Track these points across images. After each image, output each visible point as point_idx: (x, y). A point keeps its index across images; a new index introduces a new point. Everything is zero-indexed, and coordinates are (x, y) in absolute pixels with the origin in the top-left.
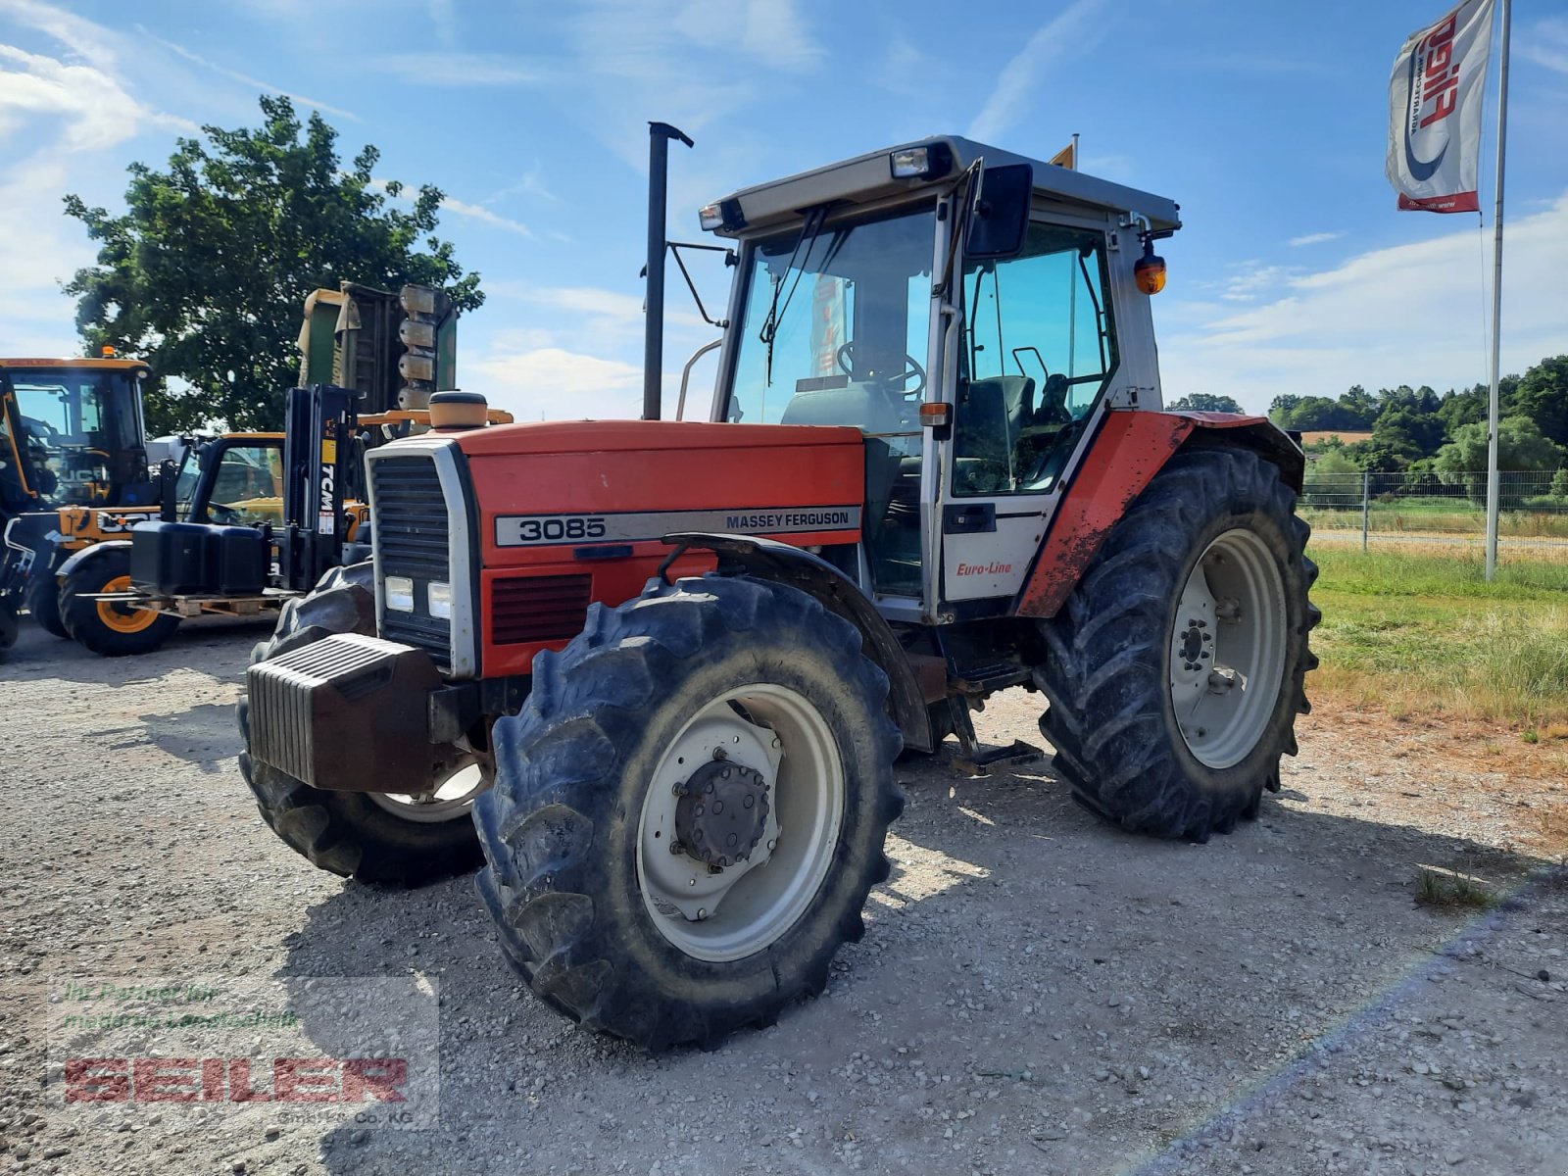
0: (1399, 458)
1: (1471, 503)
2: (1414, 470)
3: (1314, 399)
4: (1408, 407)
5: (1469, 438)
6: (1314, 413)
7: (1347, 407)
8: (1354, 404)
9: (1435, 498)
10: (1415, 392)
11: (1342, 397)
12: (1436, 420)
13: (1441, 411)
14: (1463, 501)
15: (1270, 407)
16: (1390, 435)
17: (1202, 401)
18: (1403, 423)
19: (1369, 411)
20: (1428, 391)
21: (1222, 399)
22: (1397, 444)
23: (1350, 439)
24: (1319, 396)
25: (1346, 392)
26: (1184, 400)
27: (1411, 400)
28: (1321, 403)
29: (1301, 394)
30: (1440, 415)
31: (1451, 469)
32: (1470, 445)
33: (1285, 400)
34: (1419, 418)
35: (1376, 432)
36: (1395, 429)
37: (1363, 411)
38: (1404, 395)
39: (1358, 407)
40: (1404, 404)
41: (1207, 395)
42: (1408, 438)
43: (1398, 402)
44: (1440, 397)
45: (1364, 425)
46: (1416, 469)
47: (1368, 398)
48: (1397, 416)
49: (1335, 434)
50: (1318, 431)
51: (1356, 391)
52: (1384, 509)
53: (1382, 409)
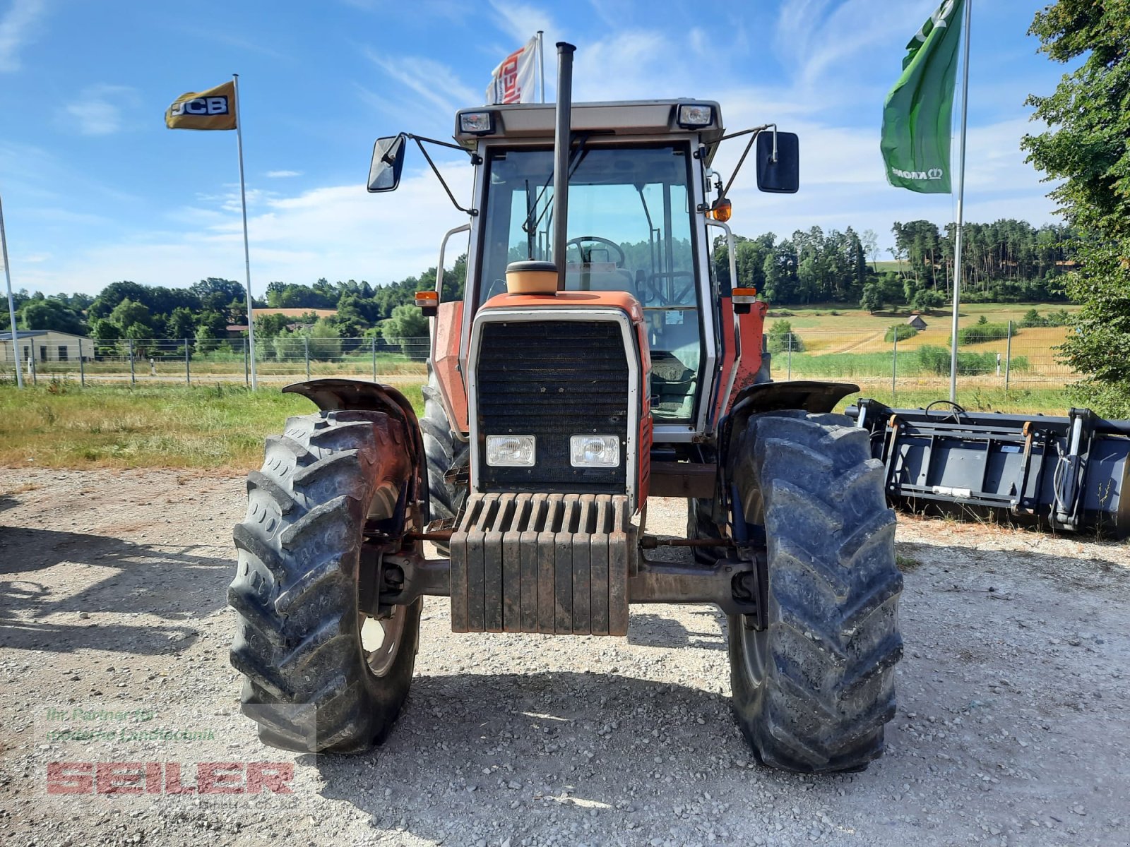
0: (358, 327)
1: (404, 356)
2: (368, 335)
3: (296, 286)
4: (355, 294)
5: (400, 316)
6: (297, 296)
7: (318, 292)
8: (322, 290)
9: (384, 353)
10: (358, 285)
11: (314, 285)
12: (374, 303)
13: (376, 297)
14: (398, 355)
15: (266, 290)
16: (348, 312)
17: (218, 283)
18: (356, 304)
19: (332, 296)
20: (365, 283)
21: (232, 282)
22: (354, 318)
23: (323, 314)
24: (300, 284)
25: (316, 282)
26: (204, 282)
27: (357, 290)
28: (301, 289)
29: (287, 282)
30: (376, 299)
31: (392, 335)
32: (402, 320)
33: (277, 286)
34: (363, 301)
35: (339, 310)
36: (350, 309)
37: (328, 295)
38: (352, 287)
39: (325, 292)
40: (353, 292)
41: (221, 279)
42: (359, 314)
43: (349, 290)
44: (373, 287)
45: (331, 305)
46: (369, 334)
47: (330, 287)
48: (351, 300)
49: (314, 310)
50: (301, 308)
51: (323, 281)
52: (355, 361)
53: (340, 295)
